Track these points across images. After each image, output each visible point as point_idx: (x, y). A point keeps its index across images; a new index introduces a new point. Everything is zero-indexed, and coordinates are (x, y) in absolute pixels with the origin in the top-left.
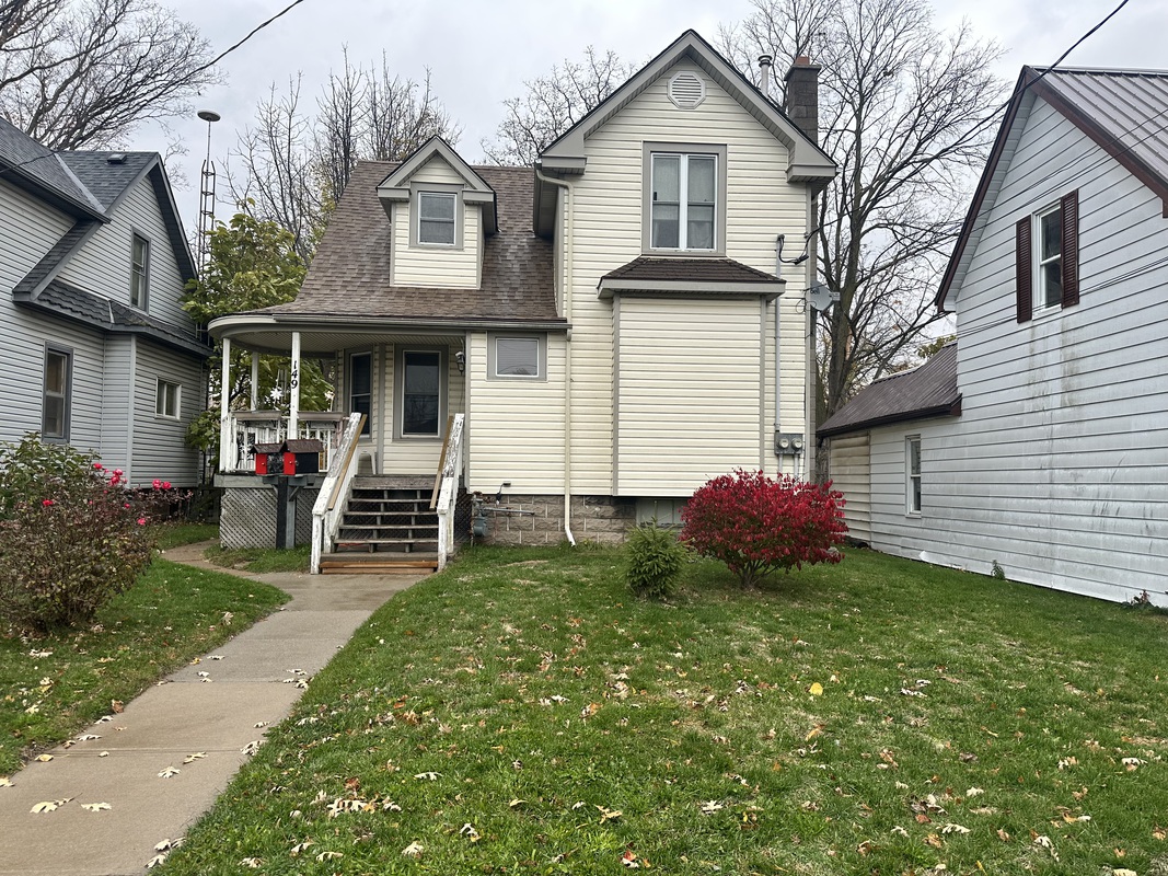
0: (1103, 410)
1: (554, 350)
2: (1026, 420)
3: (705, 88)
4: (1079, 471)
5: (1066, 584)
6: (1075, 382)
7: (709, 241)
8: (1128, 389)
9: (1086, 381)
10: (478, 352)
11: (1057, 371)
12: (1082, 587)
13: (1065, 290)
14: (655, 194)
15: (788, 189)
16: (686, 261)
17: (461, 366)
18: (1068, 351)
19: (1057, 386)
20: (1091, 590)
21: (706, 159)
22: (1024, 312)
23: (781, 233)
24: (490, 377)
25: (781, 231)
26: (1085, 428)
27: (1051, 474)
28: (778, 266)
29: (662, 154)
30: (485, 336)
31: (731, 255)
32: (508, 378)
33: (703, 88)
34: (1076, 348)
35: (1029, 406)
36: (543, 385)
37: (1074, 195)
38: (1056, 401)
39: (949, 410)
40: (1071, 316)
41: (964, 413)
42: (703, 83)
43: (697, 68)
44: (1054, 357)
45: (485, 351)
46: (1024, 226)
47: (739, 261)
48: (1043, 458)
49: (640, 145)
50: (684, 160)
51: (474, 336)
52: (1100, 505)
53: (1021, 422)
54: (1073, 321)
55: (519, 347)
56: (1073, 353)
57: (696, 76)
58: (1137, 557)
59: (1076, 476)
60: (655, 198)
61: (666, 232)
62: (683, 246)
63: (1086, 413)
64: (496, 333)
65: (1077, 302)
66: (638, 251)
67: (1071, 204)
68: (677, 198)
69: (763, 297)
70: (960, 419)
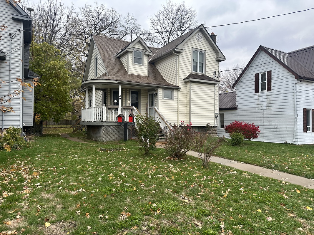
0: (274, 110)
1: (175, 93)
2: (256, 111)
3: (202, 38)
5: (267, 141)
6: (270, 105)
7: (201, 71)
8: (281, 107)
9: (272, 105)
10: (160, 92)
11: (266, 103)
12: (271, 141)
13: (269, 89)
15: (216, 62)
16: (200, 75)
17: (156, 95)
18: (268, 99)
19: (265, 105)
20: (273, 141)
21: (202, 54)
22: (257, 91)
24: (163, 99)
25: (215, 70)
26: (272, 113)
27: (263, 121)
28: (214, 77)
29: (195, 51)
30: (162, 89)
31: (206, 74)
32: (166, 99)
34: (270, 99)
35: (257, 109)
36: (173, 101)
37: (271, 71)
38: (265, 108)
39: (235, 109)
40: (269, 93)
41: (238, 109)
42: (202, 36)
43: (201, 32)
44: (265, 100)
45: (162, 93)
46: (257, 76)
47: (209, 76)
49: (191, 48)
50: (198, 52)
51: (160, 89)
52: (276, 127)
53: (255, 111)
54: (269, 94)
55: (168, 92)
57: (201, 34)
58: (285, 135)
59: (270, 122)
60: (193, 60)
61: (195, 68)
62: (198, 72)
63: (272, 110)
64: (164, 88)
65: (271, 91)
66: (191, 72)
67: (270, 73)
68: (197, 61)
69: (215, 84)
70: (237, 110)
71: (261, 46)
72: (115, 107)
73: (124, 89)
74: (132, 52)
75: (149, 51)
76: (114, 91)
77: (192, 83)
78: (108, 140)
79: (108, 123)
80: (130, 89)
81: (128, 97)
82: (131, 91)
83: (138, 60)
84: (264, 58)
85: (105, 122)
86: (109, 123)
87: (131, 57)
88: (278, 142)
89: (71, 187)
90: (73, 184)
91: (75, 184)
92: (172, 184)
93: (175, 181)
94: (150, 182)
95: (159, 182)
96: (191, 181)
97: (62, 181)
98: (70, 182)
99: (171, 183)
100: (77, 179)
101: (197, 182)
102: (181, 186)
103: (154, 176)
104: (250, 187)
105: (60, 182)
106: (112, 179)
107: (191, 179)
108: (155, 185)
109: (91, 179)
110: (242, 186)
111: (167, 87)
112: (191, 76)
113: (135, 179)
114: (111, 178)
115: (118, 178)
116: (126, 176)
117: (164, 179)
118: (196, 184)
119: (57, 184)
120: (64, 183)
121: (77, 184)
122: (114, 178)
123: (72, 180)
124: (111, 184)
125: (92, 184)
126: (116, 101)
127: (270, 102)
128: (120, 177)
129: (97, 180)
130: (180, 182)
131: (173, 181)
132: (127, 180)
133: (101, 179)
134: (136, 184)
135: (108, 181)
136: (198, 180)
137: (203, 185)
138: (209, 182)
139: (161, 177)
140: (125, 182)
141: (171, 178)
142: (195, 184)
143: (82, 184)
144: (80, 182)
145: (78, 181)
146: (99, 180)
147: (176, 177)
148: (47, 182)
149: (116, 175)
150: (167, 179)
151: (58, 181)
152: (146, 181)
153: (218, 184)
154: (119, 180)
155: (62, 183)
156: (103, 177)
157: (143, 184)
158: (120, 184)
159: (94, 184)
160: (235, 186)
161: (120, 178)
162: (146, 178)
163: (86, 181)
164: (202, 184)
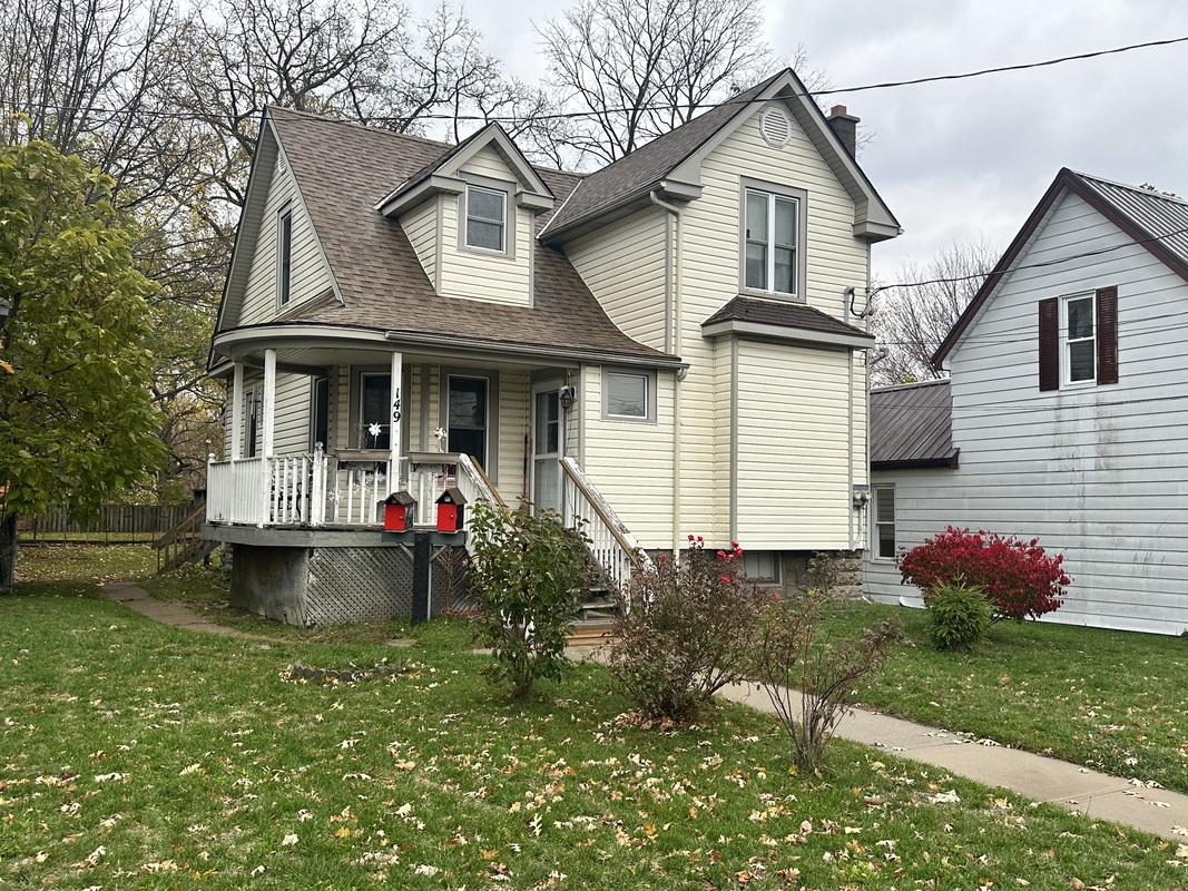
0: (1133, 475)
1: (663, 388)
2: (1049, 478)
3: (790, 129)
4: (1117, 525)
5: (1103, 622)
6: (1112, 449)
7: (787, 283)
8: (1167, 460)
9: (1125, 449)
10: (592, 388)
11: (1092, 438)
13: (1109, 375)
14: (748, 231)
15: (853, 243)
16: (779, 305)
17: (570, 399)
18: (1105, 422)
19: (1092, 451)
20: (1132, 625)
21: (791, 206)
22: (1049, 380)
23: (851, 286)
24: (604, 418)
25: (851, 284)
26: (1124, 489)
28: (846, 314)
29: (755, 192)
30: (598, 371)
31: (810, 302)
32: (616, 419)
33: (789, 128)
34: (1113, 421)
35: (1052, 466)
36: (653, 428)
37: (1113, 291)
38: (1090, 464)
39: (948, 464)
40: (1109, 392)
41: (962, 467)
42: (789, 124)
43: (783, 106)
44: (1091, 425)
45: (598, 388)
46: (1048, 309)
47: (822, 310)
48: (1071, 512)
49: (737, 179)
50: (772, 200)
51: (588, 369)
52: (1141, 554)
53: (1044, 479)
54: (1110, 397)
55: (630, 384)
56: (1110, 424)
57: (784, 115)
59: (1113, 530)
60: (748, 236)
61: (755, 273)
62: (771, 290)
63: (1126, 476)
64: (607, 366)
65: (1117, 382)
66: (736, 290)
67: (1108, 297)
68: (766, 238)
69: (850, 349)
70: (956, 472)
71: (1064, 172)
72: (372, 455)
73: (417, 370)
74: (454, 194)
75: (541, 191)
76: (366, 378)
77: (741, 343)
78: (336, 617)
79: (333, 534)
80: (445, 369)
81: (434, 407)
82: (452, 379)
83: (486, 234)
84: (1078, 226)
85: (321, 529)
86: (339, 534)
87: (455, 215)
88: (1157, 628)
89: (148, 882)
90: (157, 866)
91: (166, 865)
92: (648, 868)
93: (660, 849)
94: (537, 855)
95: (581, 857)
96: (739, 852)
97: (101, 850)
98: (139, 857)
99: (643, 861)
100: (176, 842)
101: (766, 855)
102: (690, 877)
103: (558, 824)
104: (1024, 882)
105: (93, 858)
106: (351, 840)
107: (736, 841)
108: (563, 876)
109: (246, 839)
110: (984, 875)
111: (625, 359)
112: (737, 308)
113: (463, 841)
114: (344, 833)
115: (381, 833)
116: (421, 826)
117: (605, 836)
118: (763, 862)
119: (78, 869)
120: (113, 864)
121: (175, 866)
122: (358, 833)
123: (154, 847)
124: (344, 867)
125: (249, 867)
126: (375, 430)
127: (1114, 434)
128: (391, 826)
129: (274, 843)
130: (686, 853)
131: (649, 848)
132: (424, 843)
133: (294, 839)
134: (469, 869)
135: (328, 852)
136: (774, 842)
137: (796, 871)
138: (827, 856)
139: (591, 827)
140: (412, 855)
141: (641, 836)
142: (759, 865)
143: (202, 867)
144: (192, 855)
145: (181, 849)
146: (285, 843)
147: (666, 827)
148: (26, 855)
149: (367, 819)
150: (623, 839)
151: (80, 852)
152: (518, 849)
153: (871, 866)
154: (384, 843)
155: (101, 859)
156: (305, 830)
157: (502, 866)
158: (391, 868)
159: (261, 868)
160: (954, 872)
161: (389, 832)
162: (517, 835)
163: (220, 852)
164: (790, 866)
